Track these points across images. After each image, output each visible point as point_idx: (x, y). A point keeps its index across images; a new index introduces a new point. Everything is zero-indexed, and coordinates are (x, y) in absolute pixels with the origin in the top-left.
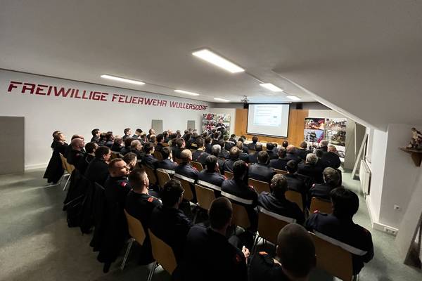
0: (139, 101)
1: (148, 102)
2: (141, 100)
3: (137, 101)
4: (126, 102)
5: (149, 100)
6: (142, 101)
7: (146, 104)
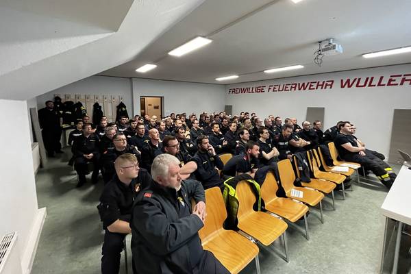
0: (292, 87)
1: (304, 87)
2: (294, 86)
3: (289, 89)
4: (279, 90)
5: (304, 84)
6: (295, 88)
7: (299, 89)
